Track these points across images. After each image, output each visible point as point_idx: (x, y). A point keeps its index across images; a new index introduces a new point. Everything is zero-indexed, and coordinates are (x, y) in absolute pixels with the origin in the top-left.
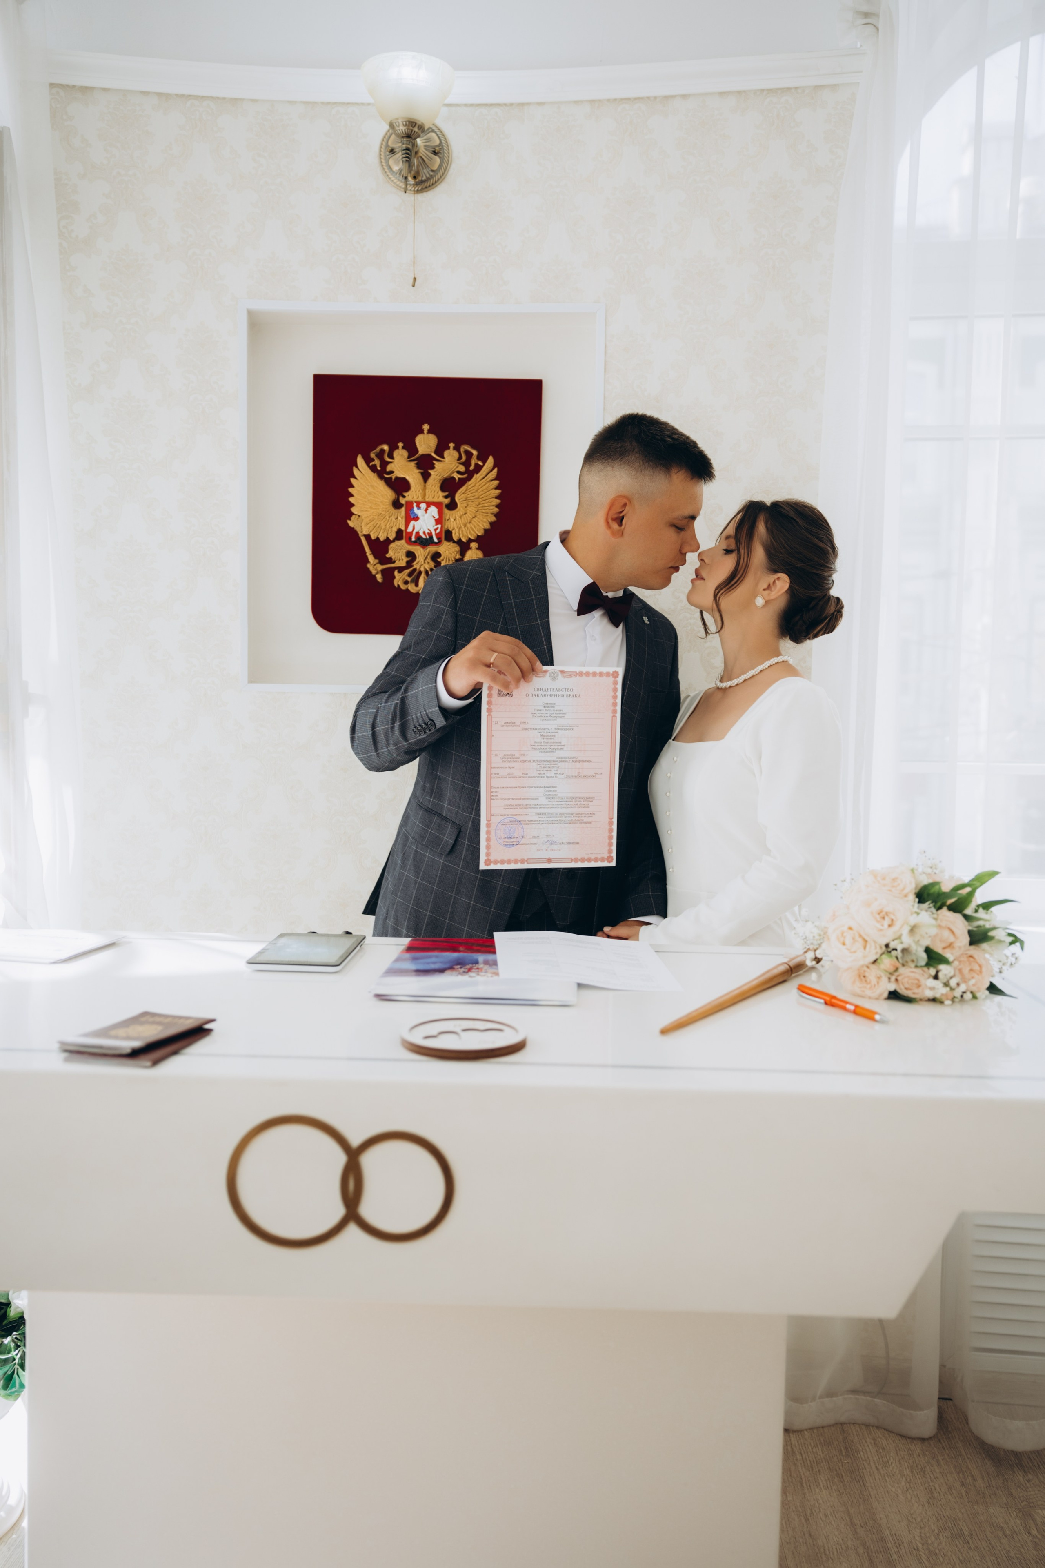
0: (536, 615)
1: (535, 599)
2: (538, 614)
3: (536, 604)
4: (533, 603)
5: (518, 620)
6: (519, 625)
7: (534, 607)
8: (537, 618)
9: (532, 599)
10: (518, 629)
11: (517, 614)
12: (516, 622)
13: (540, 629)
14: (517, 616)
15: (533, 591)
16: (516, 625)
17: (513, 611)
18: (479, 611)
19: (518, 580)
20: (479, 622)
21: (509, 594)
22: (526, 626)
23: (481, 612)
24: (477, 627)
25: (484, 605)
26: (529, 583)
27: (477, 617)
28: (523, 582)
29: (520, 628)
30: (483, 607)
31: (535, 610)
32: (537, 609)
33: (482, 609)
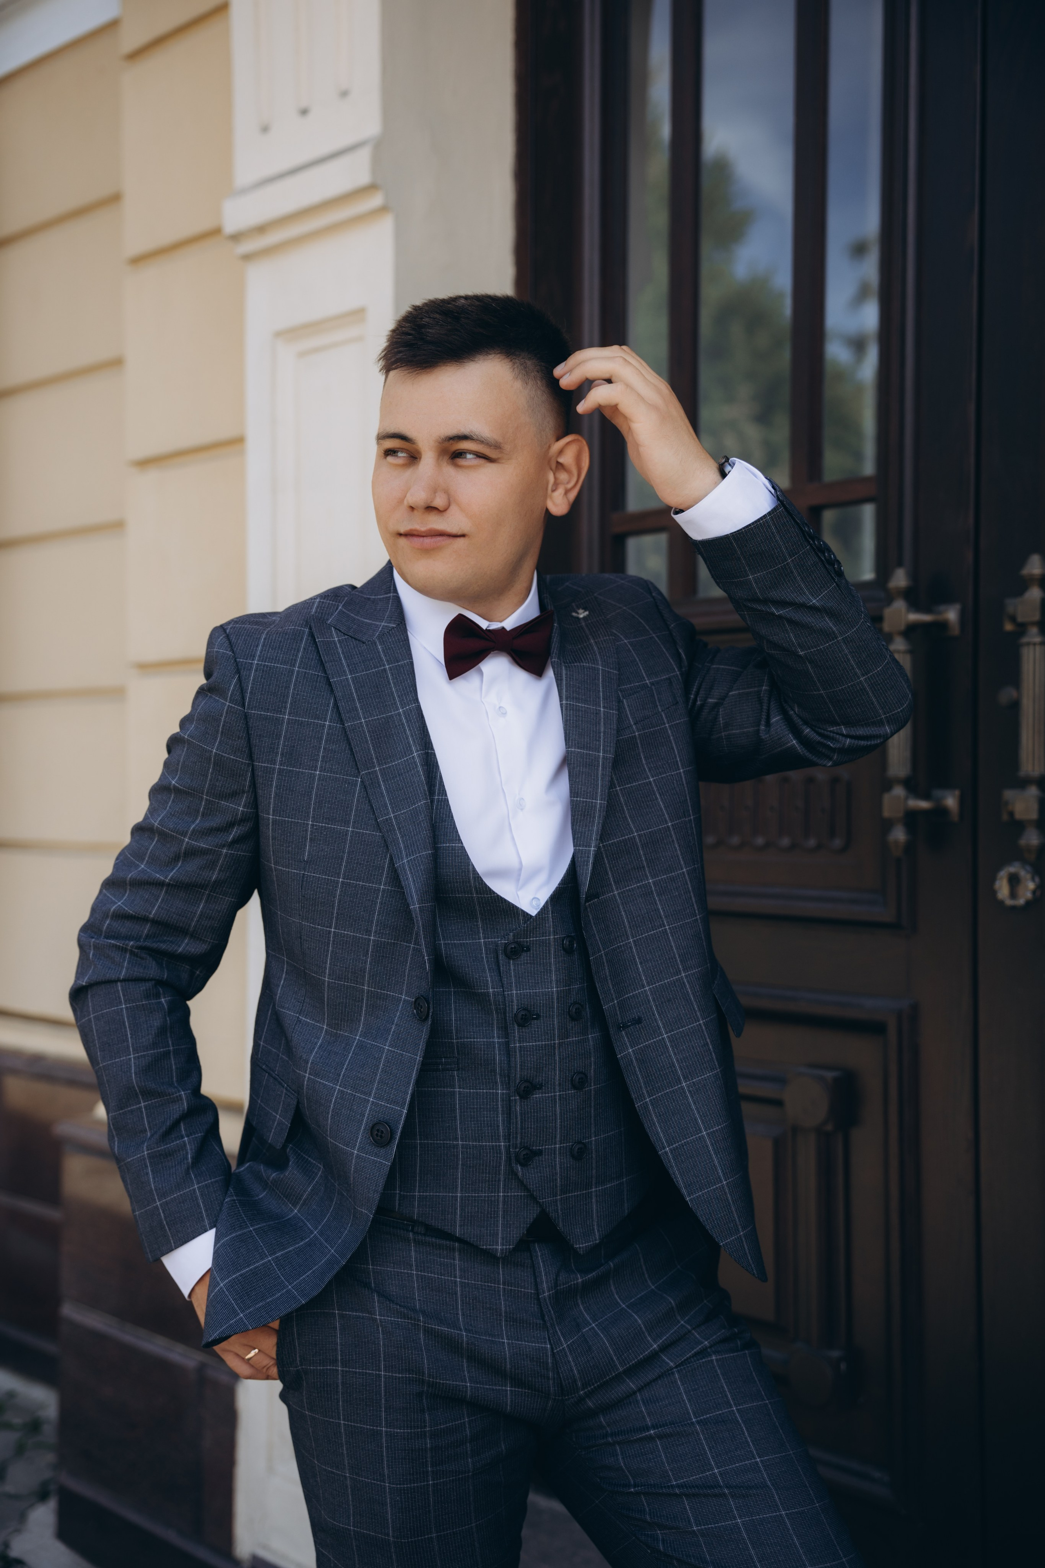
0: (394, 698)
1: (390, 669)
2: (399, 696)
3: (393, 679)
4: (387, 677)
5: (362, 709)
6: (365, 718)
7: (390, 684)
8: (395, 703)
9: (385, 670)
10: (362, 727)
11: (359, 699)
12: (358, 714)
13: (403, 724)
14: (360, 703)
15: (386, 656)
16: (360, 719)
17: (352, 694)
18: (286, 702)
19: (356, 639)
20: (288, 723)
21: (342, 664)
22: (378, 719)
23: (291, 704)
24: (286, 731)
25: (294, 689)
26: (375, 643)
27: (285, 714)
28: (364, 643)
29: (367, 725)
30: (293, 694)
31: (391, 688)
32: (395, 687)
33: (292, 697)
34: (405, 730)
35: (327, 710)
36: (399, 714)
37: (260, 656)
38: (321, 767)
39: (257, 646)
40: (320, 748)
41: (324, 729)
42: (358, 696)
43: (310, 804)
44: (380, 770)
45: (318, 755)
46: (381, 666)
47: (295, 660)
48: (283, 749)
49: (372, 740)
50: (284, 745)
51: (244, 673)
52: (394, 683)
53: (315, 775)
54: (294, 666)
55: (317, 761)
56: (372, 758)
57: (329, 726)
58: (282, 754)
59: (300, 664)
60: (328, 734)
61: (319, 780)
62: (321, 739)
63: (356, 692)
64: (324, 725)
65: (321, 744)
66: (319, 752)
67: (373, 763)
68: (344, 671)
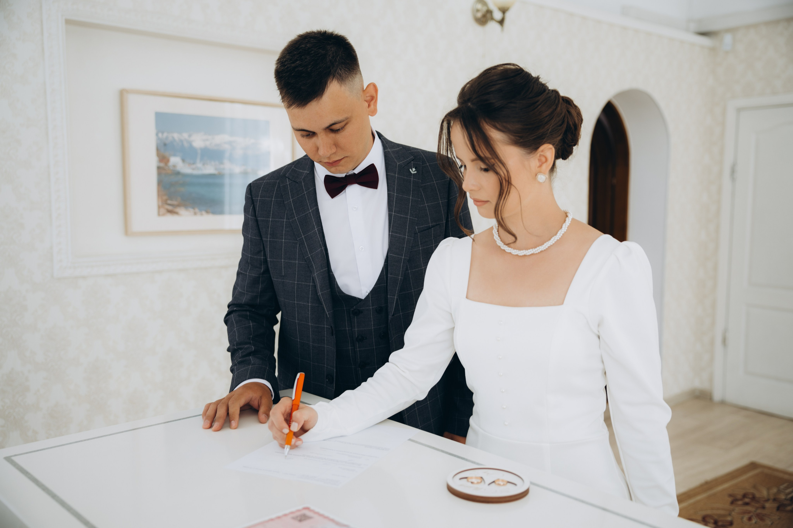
0: (308, 206)
1: (306, 193)
2: (310, 205)
4: (305, 197)
5: (296, 213)
6: (297, 217)
7: (306, 200)
8: (309, 208)
10: (296, 220)
11: (294, 209)
15: (305, 188)
17: (292, 207)
18: (270, 214)
19: (295, 182)
20: (271, 222)
21: (289, 194)
22: (302, 216)
23: (272, 214)
24: (271, 225)
25: (273, 208)
26: (301, 182)
27: (270, 218)
28: (297, 183)
29: (298, 220)
30: (273, 210)
31: (307, 202)
32: (308, 201)
33: (272, 211)
34: (312, 219)
35: (285, 215)
36: (310, 212)
37: (260, 196)
38: (284, 238)
39: (260, 191)
40: (283, 230)
41: (284, 223)
42: (294, 208)
43: (282, 253)
44: (304, 237)
45: (283, 233)
46: (303, 193)
47: (273, 195)
48: (270, 232)
49: (300, 225)
50: (270, 231)
51: (255, 203)
52: (308, 199)
53: (283, 241)
54: (273, 198)
55: (283, 236)
56: (301, 233)
57: (286, 221)
58: (270, 234)
59: (275, 197)
60: (285, 224)
61: (284, 243)
62: (283, 227)
63: (294, 206)
64: (284, 221)
65: (283, 229)
66: (283, 232)
67: (301, 235)
68: (290, 198)
